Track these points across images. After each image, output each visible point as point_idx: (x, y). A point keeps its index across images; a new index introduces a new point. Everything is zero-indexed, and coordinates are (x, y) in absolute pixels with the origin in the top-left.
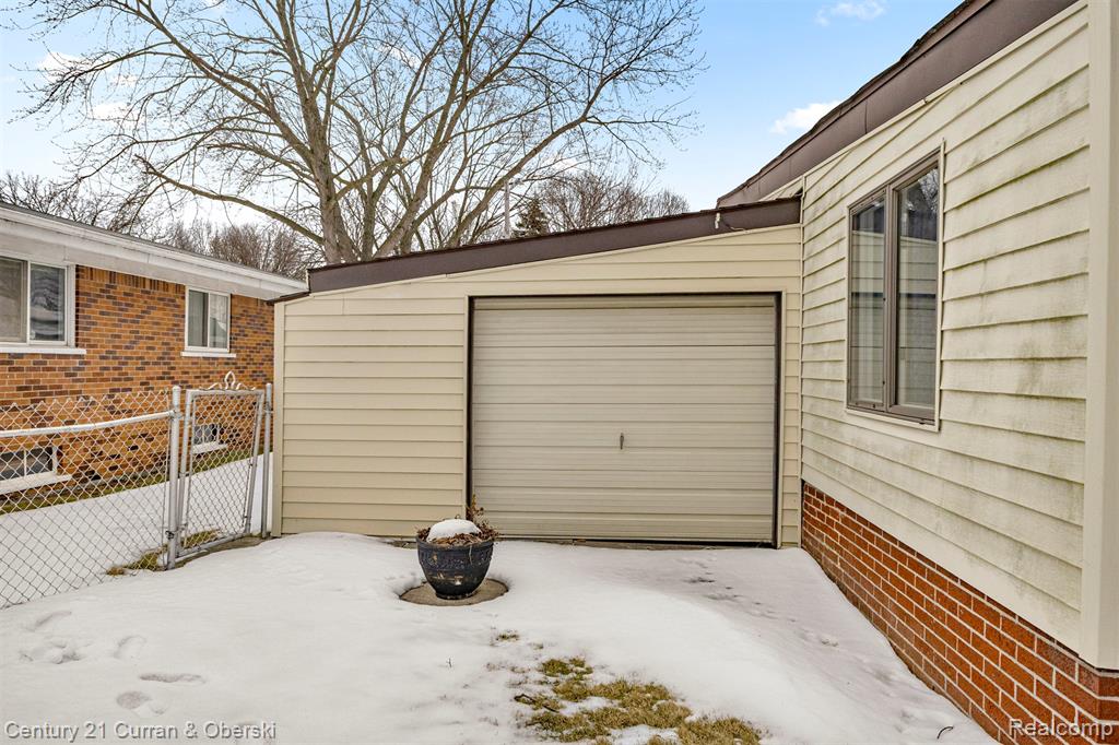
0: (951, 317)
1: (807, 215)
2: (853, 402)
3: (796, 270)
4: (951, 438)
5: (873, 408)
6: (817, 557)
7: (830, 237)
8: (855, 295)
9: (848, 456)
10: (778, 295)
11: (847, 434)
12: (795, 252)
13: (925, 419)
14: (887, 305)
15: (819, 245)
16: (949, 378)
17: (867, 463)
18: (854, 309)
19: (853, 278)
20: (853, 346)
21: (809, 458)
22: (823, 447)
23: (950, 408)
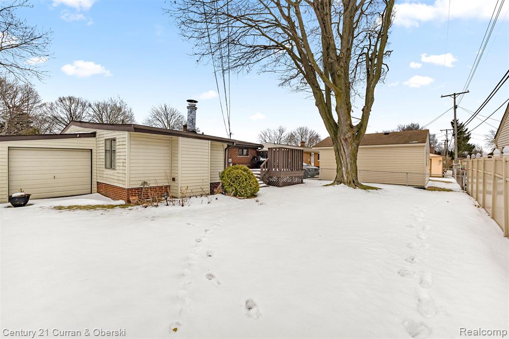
0: (117, 154)
1: (97, 137)
2: (106, 168)
3: (95, 145)
4: (117, 171)
5: (109, 168)
6: (100, 193)
7: (102, 139)
8: (106, 150)
9: (105, 176)
10: (91, 150)
11: (105, 173)
12: (95, 142)
13: (114, 169)
14: (110, 151)
15: (100, 143)
16: (117, 164)
17: (108, 176)
18: (106, 152)
19: (105, 147)
20: (106, 159)
21: (98, 178)
22: (101, 175)
23: (117, 168)
